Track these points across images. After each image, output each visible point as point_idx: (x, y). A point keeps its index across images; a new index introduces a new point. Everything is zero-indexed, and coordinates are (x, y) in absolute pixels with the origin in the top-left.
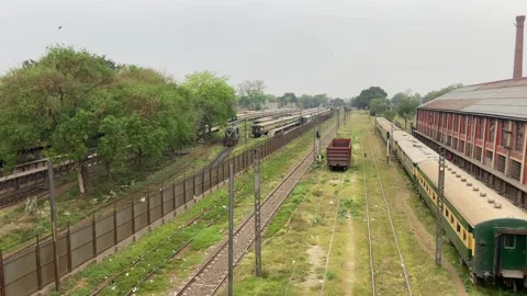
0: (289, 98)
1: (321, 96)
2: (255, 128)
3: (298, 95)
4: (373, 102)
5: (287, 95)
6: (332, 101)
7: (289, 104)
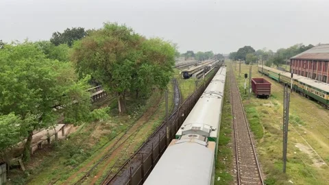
0: (189, 54)
1: (209, 52)
2: (185, 73)
3: (195, 52)
4: (248, 56)
5: (188, 52)
6: (215, 56)
7: (190, 58)
